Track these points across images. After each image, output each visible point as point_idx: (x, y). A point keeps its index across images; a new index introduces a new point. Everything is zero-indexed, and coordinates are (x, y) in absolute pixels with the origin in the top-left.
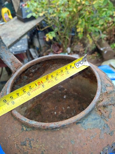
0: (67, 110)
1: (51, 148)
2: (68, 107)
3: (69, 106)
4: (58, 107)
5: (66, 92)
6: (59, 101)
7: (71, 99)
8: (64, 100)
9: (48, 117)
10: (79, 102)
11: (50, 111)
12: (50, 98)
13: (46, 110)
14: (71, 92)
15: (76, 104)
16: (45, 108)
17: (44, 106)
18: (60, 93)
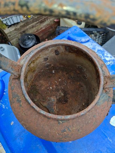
0: (60, 82)
1: (83, 125)
2: (60, 80)
3: (60, 78)
4: (51, 82)
5: (53, 67)
6: (50, 77)
7: (59, 72)
8: (54, 75)
9: (46, 93)
10: (66, 72)
11: (46, 88)
12: (41, 76)
13: (42, 89)
14: (57, 66)
15: (64, 75)
16: (40, 87)
17: (38, 85)
18: (48, 69)
